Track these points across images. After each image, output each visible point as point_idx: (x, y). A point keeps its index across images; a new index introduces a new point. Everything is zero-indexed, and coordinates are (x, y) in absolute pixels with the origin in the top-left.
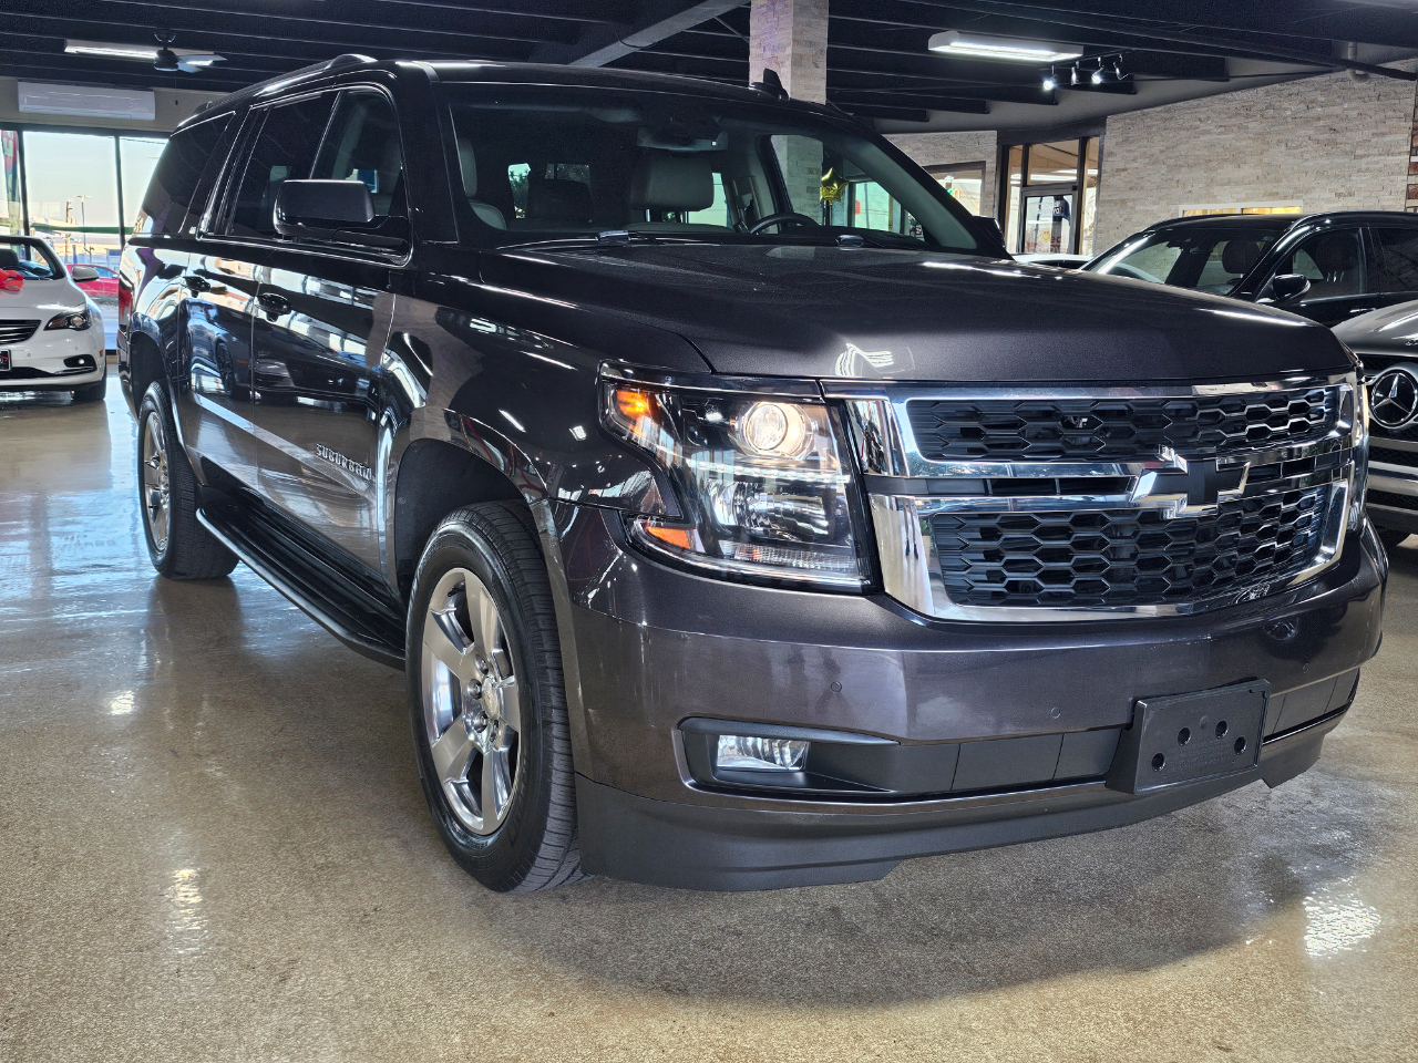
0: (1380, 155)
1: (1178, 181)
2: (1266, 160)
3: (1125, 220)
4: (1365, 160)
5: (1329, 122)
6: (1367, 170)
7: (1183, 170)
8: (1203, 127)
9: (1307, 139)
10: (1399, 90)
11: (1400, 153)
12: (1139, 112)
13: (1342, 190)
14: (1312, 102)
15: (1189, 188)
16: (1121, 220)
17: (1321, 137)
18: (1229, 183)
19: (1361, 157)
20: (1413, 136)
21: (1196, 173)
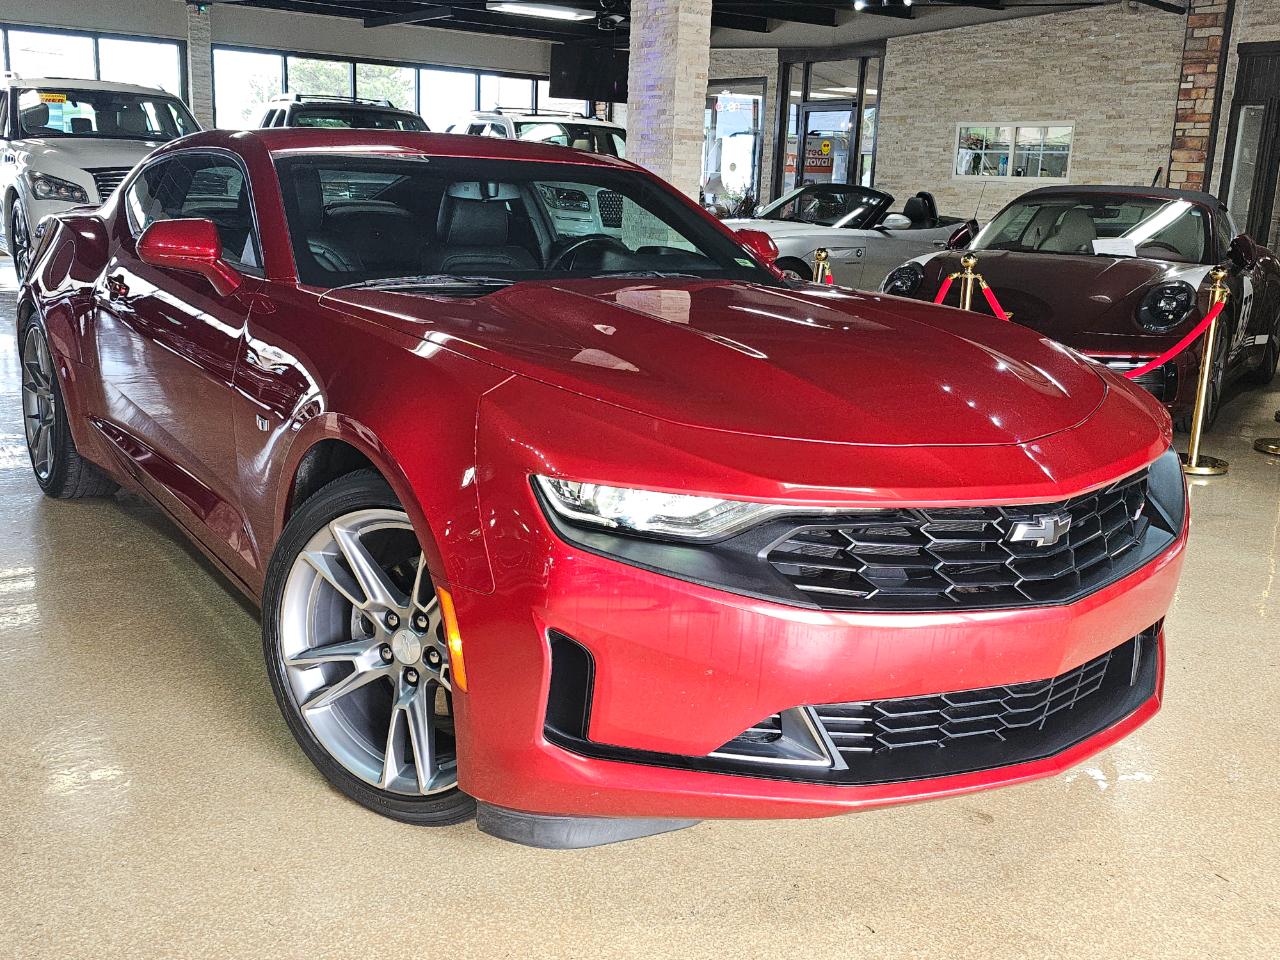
0: (1149, 81)
1: (956, 101)
2: (1040, 83)
3: (905, 135)
4: (1134, 86)
5: (1101, 50)
6: (1136, 95)
7: (961, 90)
8: (980, 51)
9: (1080, 65)
10: (1169, 22)
11: (1168, 81)
12: (919, 35)
13: (1113, 113)
14: (1085, 31)
15: (967, 107)
16: (901, 135)
17: (1094, 64)
18: (1005, 102)
19: (1131, 82)
20: (1183, 65)
21: (974, 94)
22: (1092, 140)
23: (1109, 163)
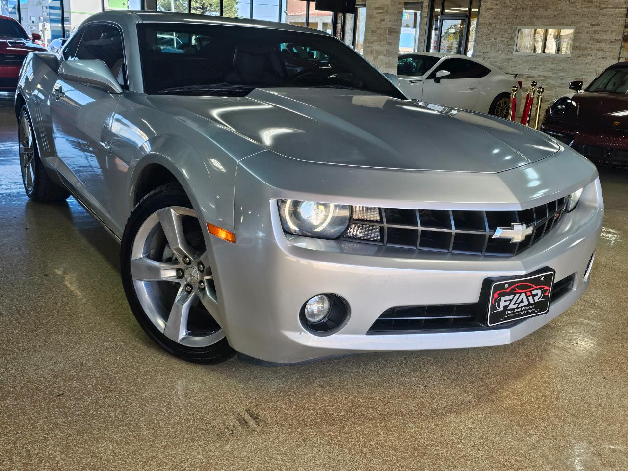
0: (612, 8)
1: (517, 16)
2: (559, 8)
3: (491, 32)
4: (605, 10)
6: (606, 15)
7: (519, 11)
11: (622, 8)
13: (594, 23)
15: (522, 19)
16: (489, 32)
18: (541, 17)
19: (604, 8)
21: (526, 12)
22: (583, 36)
23: (591, 47)
